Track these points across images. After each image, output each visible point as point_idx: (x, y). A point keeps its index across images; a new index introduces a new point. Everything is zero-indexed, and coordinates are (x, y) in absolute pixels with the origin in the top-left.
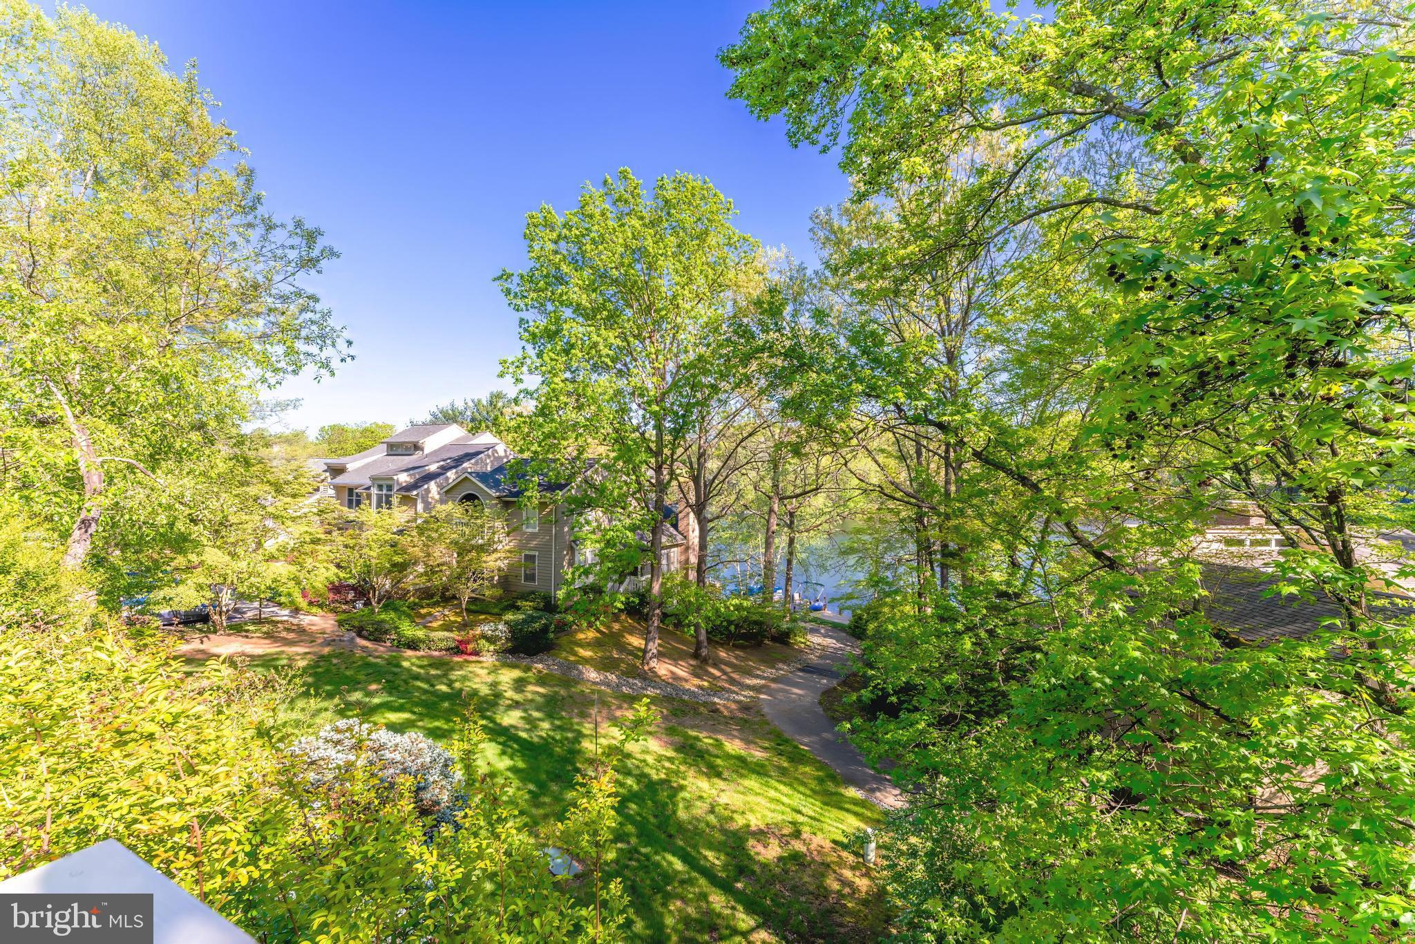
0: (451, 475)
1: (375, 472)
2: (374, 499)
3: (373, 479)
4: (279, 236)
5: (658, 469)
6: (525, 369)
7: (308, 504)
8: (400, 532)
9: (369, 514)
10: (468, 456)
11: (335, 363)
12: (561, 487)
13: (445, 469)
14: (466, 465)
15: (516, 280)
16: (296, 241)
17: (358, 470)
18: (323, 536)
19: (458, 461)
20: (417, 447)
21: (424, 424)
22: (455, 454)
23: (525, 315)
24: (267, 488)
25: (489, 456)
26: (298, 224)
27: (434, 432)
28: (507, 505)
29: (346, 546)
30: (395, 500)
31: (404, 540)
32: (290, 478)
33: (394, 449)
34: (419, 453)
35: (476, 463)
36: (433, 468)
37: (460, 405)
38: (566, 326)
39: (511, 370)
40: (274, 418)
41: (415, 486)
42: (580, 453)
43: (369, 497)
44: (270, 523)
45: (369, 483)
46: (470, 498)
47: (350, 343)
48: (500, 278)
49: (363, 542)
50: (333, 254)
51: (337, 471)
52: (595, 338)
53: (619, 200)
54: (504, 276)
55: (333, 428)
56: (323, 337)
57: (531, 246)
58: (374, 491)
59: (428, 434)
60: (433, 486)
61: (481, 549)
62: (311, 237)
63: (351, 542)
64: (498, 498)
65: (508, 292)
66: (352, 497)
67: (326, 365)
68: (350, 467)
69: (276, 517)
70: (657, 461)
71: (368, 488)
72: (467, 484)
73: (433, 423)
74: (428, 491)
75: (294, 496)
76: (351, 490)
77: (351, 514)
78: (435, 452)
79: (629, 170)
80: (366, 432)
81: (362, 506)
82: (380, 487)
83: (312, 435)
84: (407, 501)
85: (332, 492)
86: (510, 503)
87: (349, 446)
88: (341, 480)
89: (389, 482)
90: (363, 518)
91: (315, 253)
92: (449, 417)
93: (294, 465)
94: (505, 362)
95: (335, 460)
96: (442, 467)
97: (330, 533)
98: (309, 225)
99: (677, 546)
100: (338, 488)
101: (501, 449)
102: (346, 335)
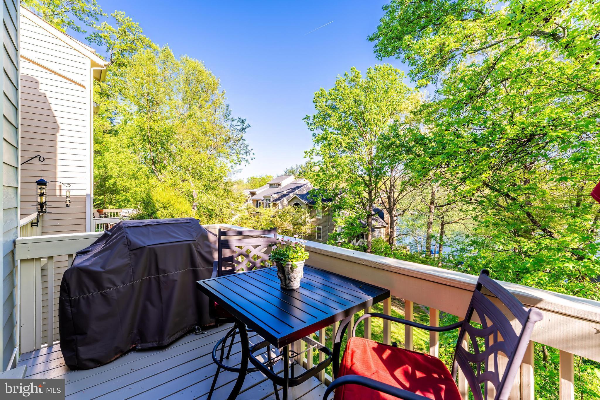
0: (291, 195)
1: (265, 194)
2: (265, 204)
3: (265, 197)
4: (235, 123)
5: (370, 193)
6: (314, 154)
7: (244, 206)
8: (273, 217)
9: (262, 210)
10: (298, 188)
11: (250, 161)
12: (331, 200)
13: (289, 193)
14: (297, 191)
15: (311, 118)
16: (239, 124)
17: (259, 194)
18: (249, 217)
19: (294, 190)
20: (279, 185)
21: (282, 176)
22: (293, 187)
23: (315, 131)
24: (232, 199)
25: (305, 188)
26: (240, 119)
27: (285, 179)
28: (310, 207)
29: (256, 221)
30: (271, 205)
31: (274, 220)
32: (239, 197)
33: (272, 185)
34: (280, 187)
35: (300, 190)
36: (285, 192)
37: (295, 167)
38: (329, 136)
39: (308, 155)
40: (234, 176)
41: (278, 199)
42: (337, 186)
43: (263, 203)
44: (233, 212)
45: (263, 198)
46: (297, 204)
47: (254, 154)
48: (305, 119)
49: (261, 220)
50: (249, 126)
51: (253, 194)
52: (340, 140)
53: (351, 81)
54: (307, 118)
55: (252, 178)
56: (246, 153)
57: (316, 105)
58: (265, 201)
59: (283, 179)
60: (285, 199)
61: (301, 224)
62: (243, 122)
63: (257, 220)
64: (307, 204)
65: (308, 124)
66: (258, 204)
67: (247, 161)
68: (257, 193)
69: (234, 210)
70: (369, 189)
71: (263, 201)
72: (295, 199)
73: (285, 175)
74: (283, 201)
75: (240, 203)
76: (257, 201)
77: (258, 210)
78: (285, 187)
79: (355, 68)
80: (262, 179)
81: (261, 207)
82: (267, 200)
83: (245, 181)
84: (275, 205)
85: (251, 202)
86: (311, 207)
87: (258, 186)
88: (254, 197)
89: (269, 198)
90: (261, 211)
91: (244, 127)
92: (291, 172)
93: (240, 192)
94: (306, 152)
95: (252, 191)
96: (288, 192)
97: (251, 216)
98: (243, 118)
99: (384, 227)
100: (253, 200)
101: (309, 184)
102: (253, 151)
